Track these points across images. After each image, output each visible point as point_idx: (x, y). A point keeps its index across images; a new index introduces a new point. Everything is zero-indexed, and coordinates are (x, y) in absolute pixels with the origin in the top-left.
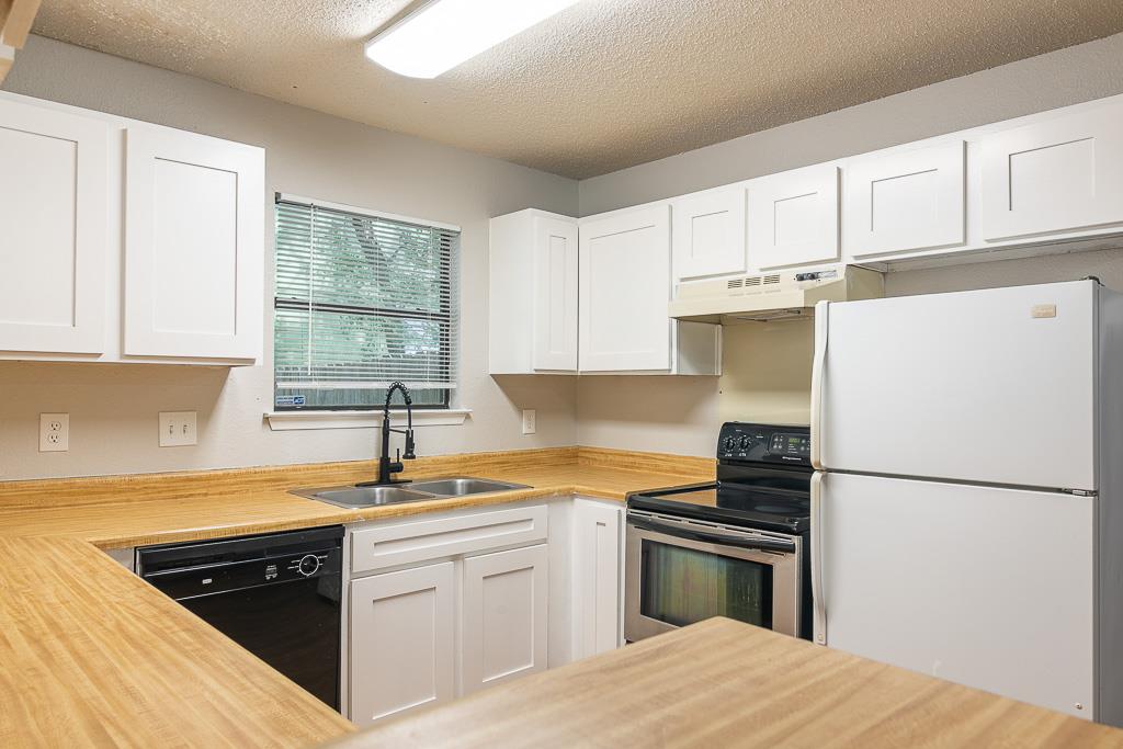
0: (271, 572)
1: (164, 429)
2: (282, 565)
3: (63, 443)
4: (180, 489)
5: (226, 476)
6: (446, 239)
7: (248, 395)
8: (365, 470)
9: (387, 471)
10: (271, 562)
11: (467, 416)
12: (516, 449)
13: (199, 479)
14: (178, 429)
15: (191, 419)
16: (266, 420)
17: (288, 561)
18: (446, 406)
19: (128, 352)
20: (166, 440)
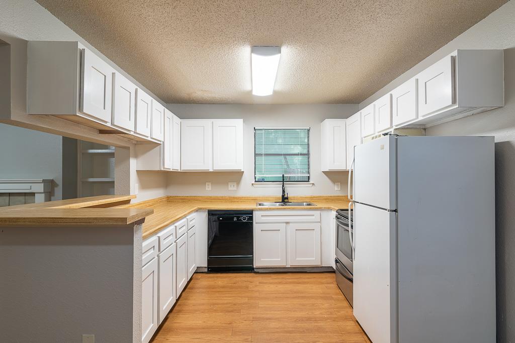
0: (235, 219)
1: (229, 186)
2: (238, 218)
3: (210, 189)
4: (232, 200)
5: (242, 198)
6: (309, 130)
7: (248, 178)
8: (278, 198)
9: (284, 200)
10: (235, 217)
11: (313, 184)
12: (332, 195)
13: (236, 198)
14: (232, 186)
15: (235, 184)
16: (252, 184)
17: (239, 217)
18: (308, 181)
19: (214, 169)
20: (230, 189)
